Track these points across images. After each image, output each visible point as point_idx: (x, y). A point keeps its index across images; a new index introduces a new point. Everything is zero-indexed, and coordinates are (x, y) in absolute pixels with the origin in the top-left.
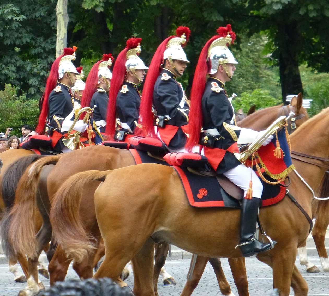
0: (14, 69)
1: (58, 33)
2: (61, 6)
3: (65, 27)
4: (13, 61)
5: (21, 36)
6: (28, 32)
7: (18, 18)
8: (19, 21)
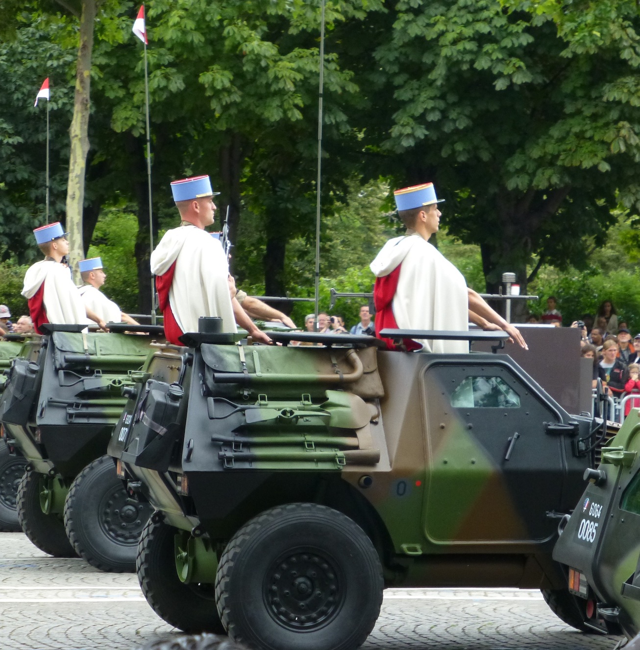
1: (71, 167)
2: (79, 125)
3: (83, 157)
5: (14, 168)
6: (24, 164)
7: (11, 141)
8: (13, 146)
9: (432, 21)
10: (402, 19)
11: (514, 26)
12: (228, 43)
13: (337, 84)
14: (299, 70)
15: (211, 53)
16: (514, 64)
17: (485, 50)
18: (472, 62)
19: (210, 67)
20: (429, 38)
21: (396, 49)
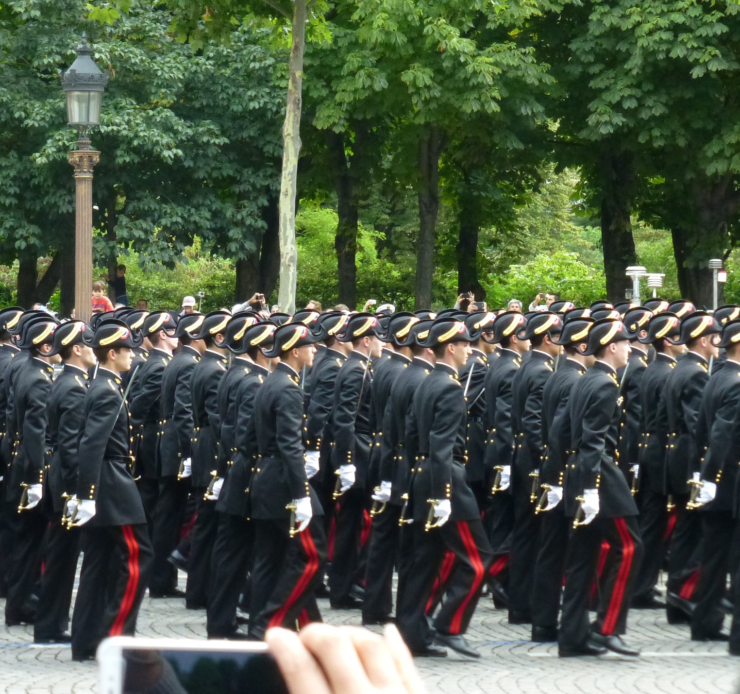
0: (208, 215)
1: (284, 165)
2: (291, 124)
4: (208, 202)
5: (220, 166)
6: (230, 162)
7: (217, 141)
8: (219, 146)
9: (628, 12)
10: (598, 11)
11: (709, 16)
12: (428, 41)
13: (535, 76)
14: (496, 64)
15: (411, 52)
16: (710, 52)
17: (679, 39)
18: (668, 51)
19: (412, 65)
20: (624, 29)
21: (592, 41)
